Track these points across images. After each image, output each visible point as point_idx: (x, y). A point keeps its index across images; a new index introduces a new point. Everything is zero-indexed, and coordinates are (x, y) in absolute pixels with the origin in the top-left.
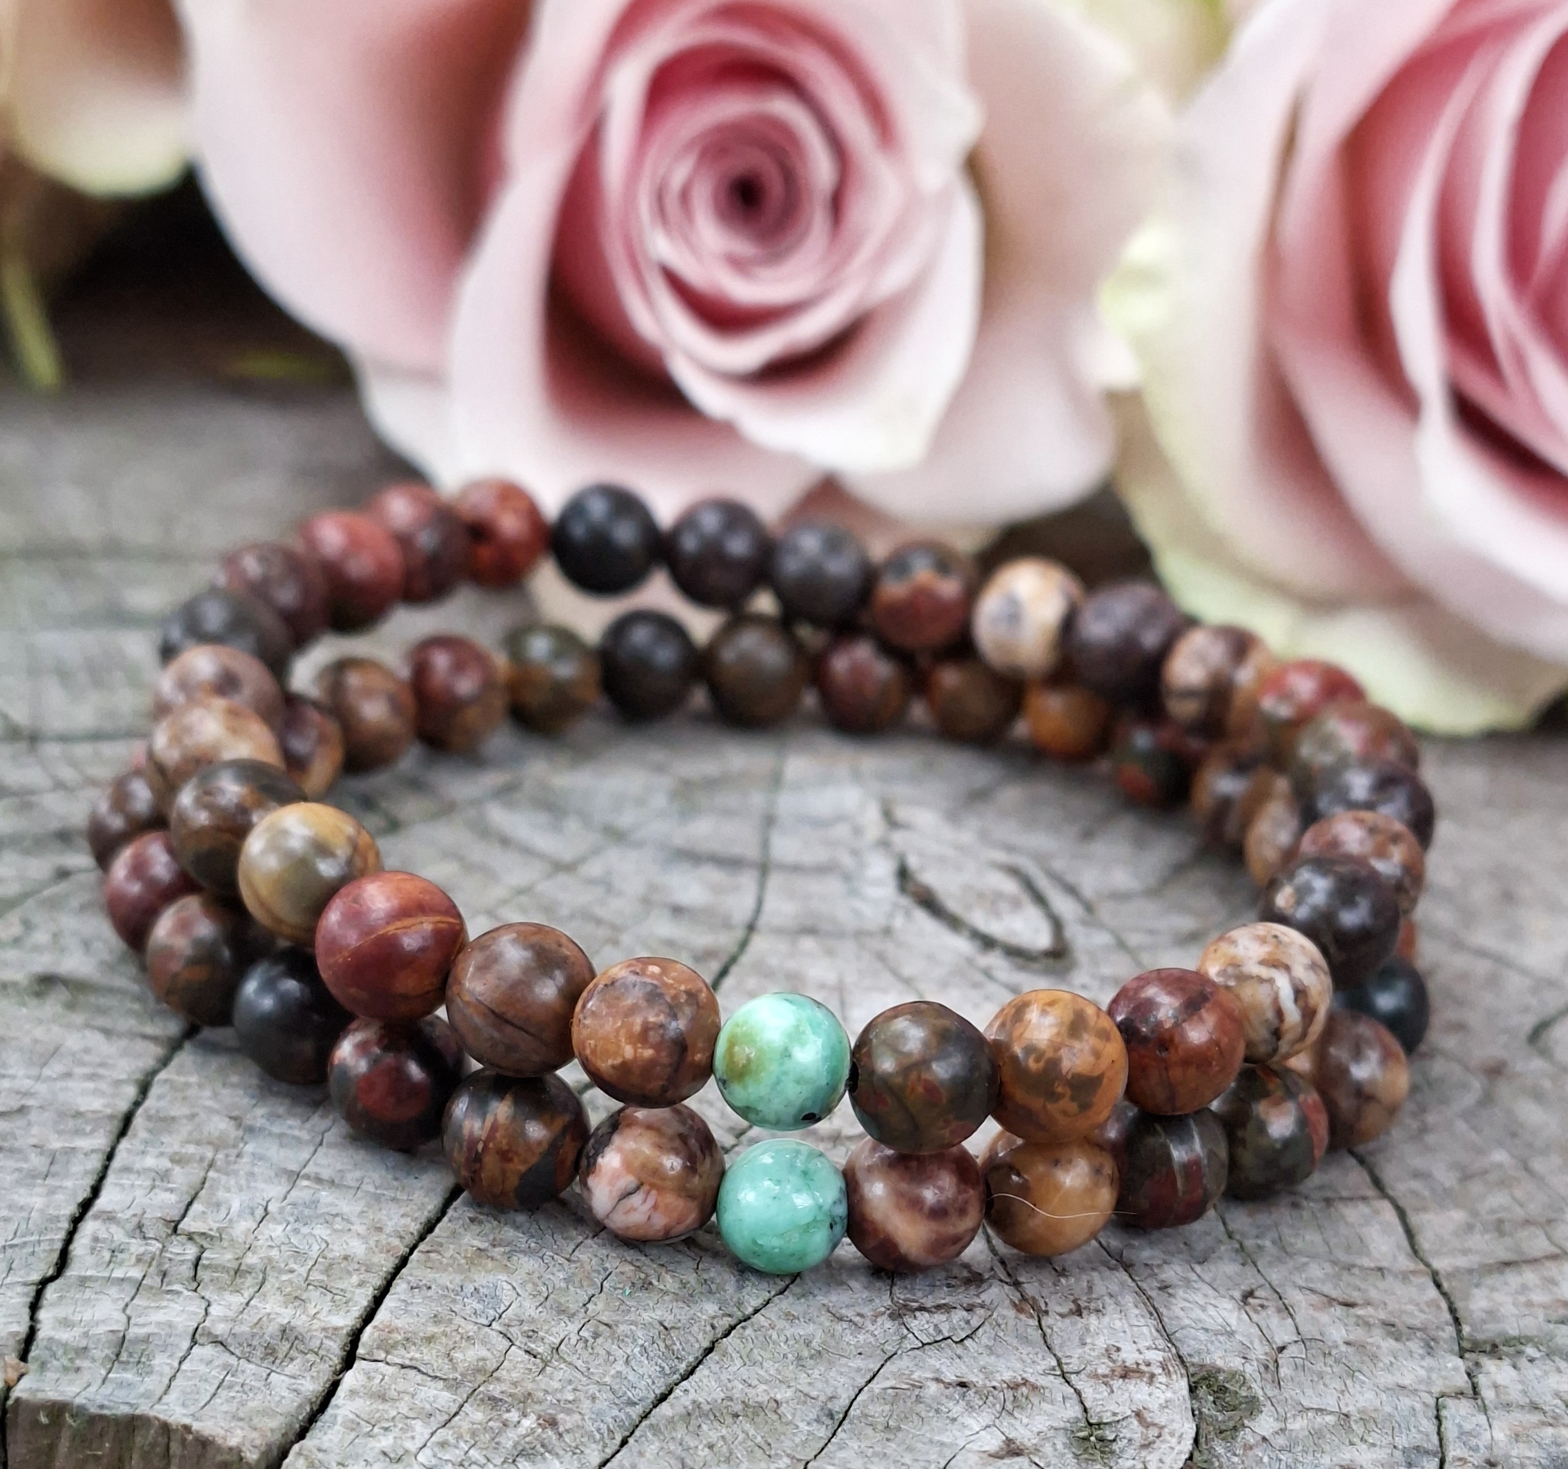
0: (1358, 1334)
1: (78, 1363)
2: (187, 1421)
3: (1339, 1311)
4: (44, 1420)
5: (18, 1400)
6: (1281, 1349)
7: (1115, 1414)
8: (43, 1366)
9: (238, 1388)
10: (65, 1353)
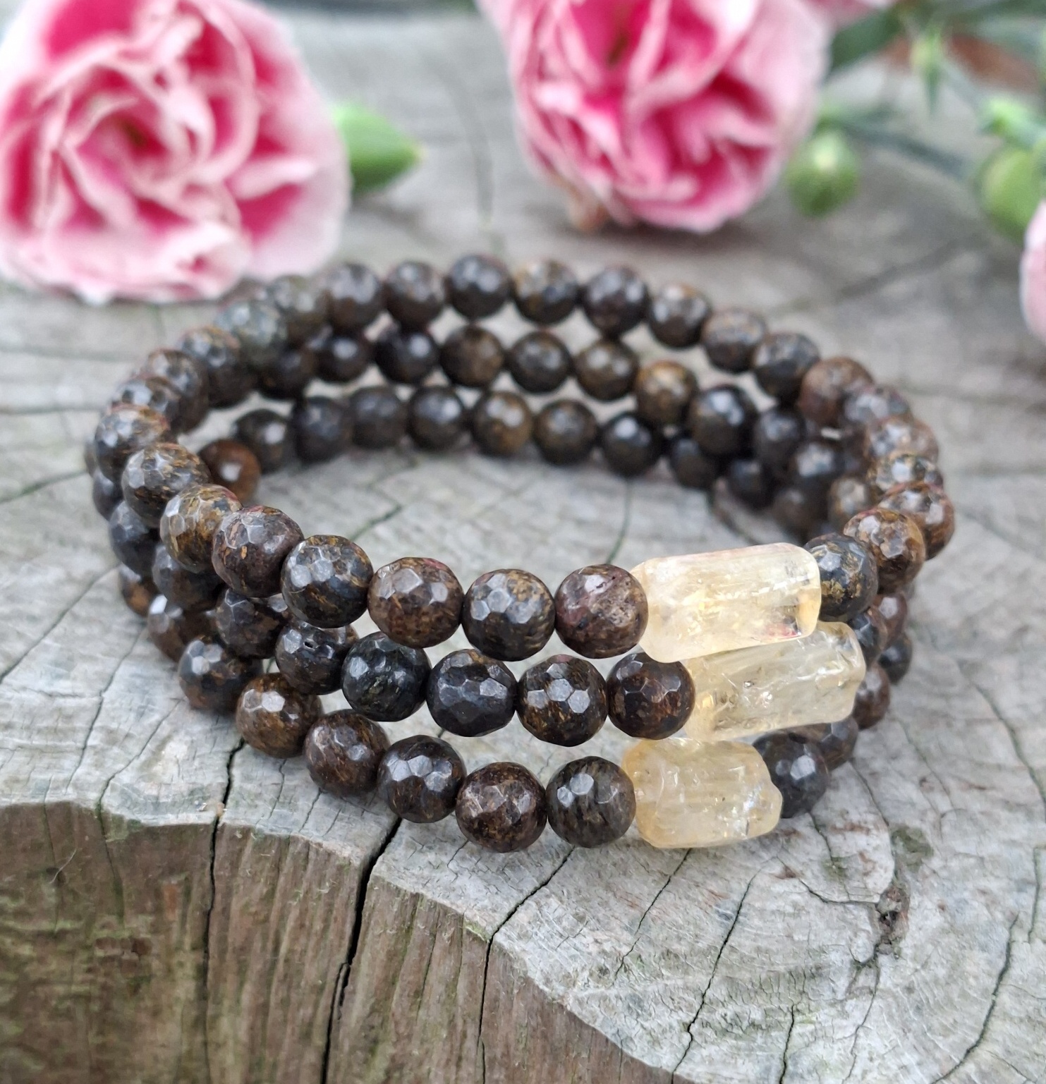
0: (987, 807)
1: (257, 802)
2: (320, 840)
3: (976, 792)
4: (239, 836)
5: (224, 825)
6: (943, 815)
7: (847, 853)
8: (237, 804)
9: (346, 820)
10: (249, 796)
